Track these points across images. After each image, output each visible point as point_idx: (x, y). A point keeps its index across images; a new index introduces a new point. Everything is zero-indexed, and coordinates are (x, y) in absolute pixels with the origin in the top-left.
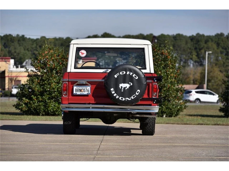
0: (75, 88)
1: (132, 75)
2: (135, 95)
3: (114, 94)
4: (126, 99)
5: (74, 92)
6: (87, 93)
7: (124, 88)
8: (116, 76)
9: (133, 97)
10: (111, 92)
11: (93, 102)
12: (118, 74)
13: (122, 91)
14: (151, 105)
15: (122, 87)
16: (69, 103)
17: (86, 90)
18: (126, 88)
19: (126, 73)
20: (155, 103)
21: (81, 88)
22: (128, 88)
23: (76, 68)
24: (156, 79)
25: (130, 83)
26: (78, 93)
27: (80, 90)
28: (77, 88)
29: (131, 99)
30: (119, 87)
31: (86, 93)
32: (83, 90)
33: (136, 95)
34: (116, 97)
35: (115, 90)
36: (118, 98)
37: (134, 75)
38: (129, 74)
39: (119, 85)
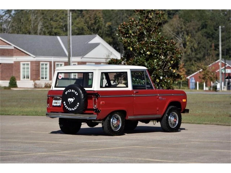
0: (54, 101)
1: (75, 92)
2: (76, 106)
3: (65, 106)
4: (72, 109)
5: (53, 104)
6: (59, 105)
7: (71, 101)
8: (66, 93)
9: (76, 108)
10: (64, 104)
11: (63, 111)
12: (67, 92)
13: (70, 104)
14: (93, 114)
15: (69, 101)
16: (51, 112)
17: (59, 102)
18: (72, 102)
19: (71, 91)
20: (95, 112)
21: (56, 101)
22: (73, 101)
23: (55, 87)
24: (95, 94)
25: (74, 98)
26: (55, 105)
27: (56, 103)
29: (74, 110)
33: (77, 107)
34: (66, 108)
35: (66, 103)
36: (68, 109)
37: (76, 92)
38: (73, 92)
39: (68, 100)
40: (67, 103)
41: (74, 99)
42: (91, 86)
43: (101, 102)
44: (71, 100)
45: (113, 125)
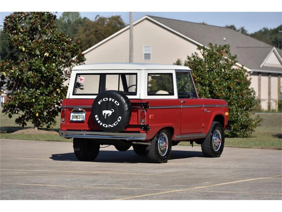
0: (72, 114)
1: (114, 101)
2: (116, 122)
3: (98, 121)
4: (109, 125)
5: (71, 119)
6: (82, 119)
7: (107, 115)
8: (99, 103)
9: (115, 124)
10: (95, 118)
11: (88, 129)
12: (101, 101)
13: (105, 118)
14: (139, 132)
15: (105, 114)
16: (67, 130)
17: (81, 116)
18: (109, 115)
19: (109, 99)
20: (143, 130)
21: (77, 114)
22: (110, 114)
23: (74, 94)
24: (143, 105)
25: (112, 109)
26: (74, 120)
27: (77, 117)
28: (74, 115)
29: (113, 126)
30: (102, 114)
31: (80, 120)
32: (79, 116)
33: (118, 122)
34: (99, 123)
35: (99, 117)
36: (102, 125)
37: (116, 102)
38: (111, 101)
39: (102, 112)
40: (101, 117)
41: (114, 111)
42: (135, 94)
43: (150, 116)
44: (107, 112)
45: (160, 147)
